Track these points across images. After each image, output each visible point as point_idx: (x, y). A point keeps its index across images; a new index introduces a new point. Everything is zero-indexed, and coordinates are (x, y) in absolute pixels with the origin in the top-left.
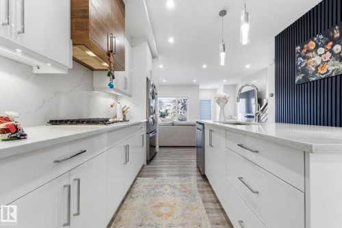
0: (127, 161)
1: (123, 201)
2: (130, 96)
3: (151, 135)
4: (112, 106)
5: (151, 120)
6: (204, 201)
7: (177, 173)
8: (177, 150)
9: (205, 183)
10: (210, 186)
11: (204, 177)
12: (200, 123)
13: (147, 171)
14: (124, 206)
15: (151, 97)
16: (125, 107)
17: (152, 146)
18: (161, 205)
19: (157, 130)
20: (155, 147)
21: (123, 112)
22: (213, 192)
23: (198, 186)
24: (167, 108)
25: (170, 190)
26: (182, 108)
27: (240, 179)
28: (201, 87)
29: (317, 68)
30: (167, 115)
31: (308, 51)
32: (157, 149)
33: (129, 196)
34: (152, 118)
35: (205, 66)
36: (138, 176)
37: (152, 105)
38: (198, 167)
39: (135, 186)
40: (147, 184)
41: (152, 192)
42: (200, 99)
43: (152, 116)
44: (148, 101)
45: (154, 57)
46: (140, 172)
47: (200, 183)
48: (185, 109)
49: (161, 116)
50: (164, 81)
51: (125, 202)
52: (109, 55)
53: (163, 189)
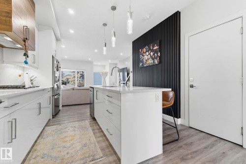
0: (40, 113)
1: (36, 141)
2: (37, 68)
3: (56, 97)
4: (20, 76)
5: (56, 86)
6: (93, 130)
7: (76, 120)
8: (77, 106)
9: (95, 122)
10: (97, 123)
11: (94, 119)
12: (92, 88)
13: (53, 122)
14: (37, 144)
15: (55, 70)
16: (33, 76)
17: (56, 106)
18: (66, 137)
19: (61, 94)
20: (59, 106)
21: (31, 80)
22: (98, 125)
23: (90, 124)
24: (68, 77)
25: (71, 129)
26: (81, 77)
27: (107, 111)
28: (94, 63)
29: (146, 61)
30: (68, 83)
31: (144, 53)
32: (61, 107)
33: (40, 138)
34: (57, 85)
35: (96, 51)
36: (46, 126)
37: (56, 75)
38: (91, 115)
39: (44, 131)
40: (54, 129)
41: (59, 132)
42: (94, 71)
43: (56, 84)
44: (54, 73)
45: (57, 40)
46: (47, 123)
47: (91, 122)
48: (83, 78)
49: (63, 84)
50: (66, 57)
51: (38, 141)
52: (25, 41)
53: (67, 130)
